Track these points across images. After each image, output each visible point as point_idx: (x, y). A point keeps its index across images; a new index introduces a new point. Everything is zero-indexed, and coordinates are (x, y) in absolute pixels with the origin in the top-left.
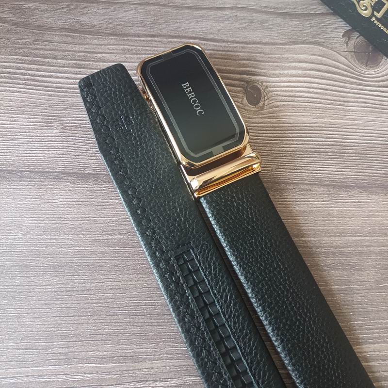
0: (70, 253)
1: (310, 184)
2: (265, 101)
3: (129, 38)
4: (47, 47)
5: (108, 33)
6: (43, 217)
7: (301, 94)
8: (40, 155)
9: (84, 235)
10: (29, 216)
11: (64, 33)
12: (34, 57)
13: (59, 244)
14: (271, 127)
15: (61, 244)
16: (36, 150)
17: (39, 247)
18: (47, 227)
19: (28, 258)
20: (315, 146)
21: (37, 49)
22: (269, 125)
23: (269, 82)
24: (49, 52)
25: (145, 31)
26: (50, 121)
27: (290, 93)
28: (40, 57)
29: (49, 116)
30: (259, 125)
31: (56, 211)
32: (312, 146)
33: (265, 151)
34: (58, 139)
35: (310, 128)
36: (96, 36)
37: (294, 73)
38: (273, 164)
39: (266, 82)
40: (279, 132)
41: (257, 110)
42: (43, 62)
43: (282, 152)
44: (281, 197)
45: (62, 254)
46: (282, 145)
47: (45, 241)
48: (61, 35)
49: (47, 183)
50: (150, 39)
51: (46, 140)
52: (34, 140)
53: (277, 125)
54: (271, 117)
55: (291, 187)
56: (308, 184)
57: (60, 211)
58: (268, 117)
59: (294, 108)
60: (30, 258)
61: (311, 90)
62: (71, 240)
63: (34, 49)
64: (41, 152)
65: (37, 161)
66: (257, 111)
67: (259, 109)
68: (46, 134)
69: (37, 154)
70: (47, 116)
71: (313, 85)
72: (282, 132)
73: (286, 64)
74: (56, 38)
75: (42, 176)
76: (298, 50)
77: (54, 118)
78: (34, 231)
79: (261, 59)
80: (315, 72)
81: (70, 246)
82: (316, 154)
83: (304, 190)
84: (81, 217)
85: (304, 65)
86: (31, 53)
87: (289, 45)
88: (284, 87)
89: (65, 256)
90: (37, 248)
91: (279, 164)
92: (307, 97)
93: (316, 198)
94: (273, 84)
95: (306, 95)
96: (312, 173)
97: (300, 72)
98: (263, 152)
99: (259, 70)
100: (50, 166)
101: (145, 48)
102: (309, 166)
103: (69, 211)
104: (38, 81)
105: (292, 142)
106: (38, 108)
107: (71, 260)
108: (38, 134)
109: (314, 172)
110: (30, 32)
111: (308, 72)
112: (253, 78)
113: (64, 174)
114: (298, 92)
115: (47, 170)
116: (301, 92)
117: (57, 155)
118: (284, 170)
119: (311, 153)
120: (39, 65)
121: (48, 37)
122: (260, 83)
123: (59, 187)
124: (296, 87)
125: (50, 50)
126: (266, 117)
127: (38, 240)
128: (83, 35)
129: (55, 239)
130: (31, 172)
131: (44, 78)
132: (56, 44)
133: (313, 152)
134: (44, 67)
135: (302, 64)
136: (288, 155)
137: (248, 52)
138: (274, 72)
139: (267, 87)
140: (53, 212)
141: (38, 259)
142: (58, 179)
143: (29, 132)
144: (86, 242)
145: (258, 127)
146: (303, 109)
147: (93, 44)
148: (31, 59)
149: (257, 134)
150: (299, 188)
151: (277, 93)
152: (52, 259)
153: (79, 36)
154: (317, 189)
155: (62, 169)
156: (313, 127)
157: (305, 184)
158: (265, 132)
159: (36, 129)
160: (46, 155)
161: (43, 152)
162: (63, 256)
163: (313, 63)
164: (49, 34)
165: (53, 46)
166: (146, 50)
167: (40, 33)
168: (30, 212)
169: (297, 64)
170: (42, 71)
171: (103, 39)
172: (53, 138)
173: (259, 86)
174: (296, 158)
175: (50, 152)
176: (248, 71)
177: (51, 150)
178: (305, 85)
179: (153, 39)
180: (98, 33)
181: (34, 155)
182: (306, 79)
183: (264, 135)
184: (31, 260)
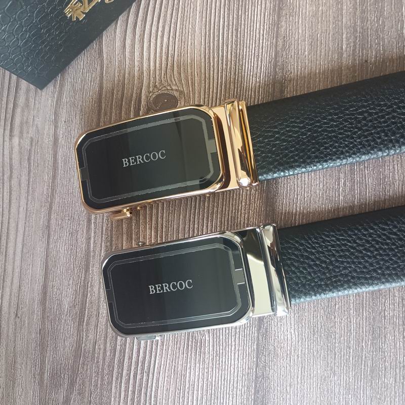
0: (358, 320)
1: (277, 37)
2: (172, 90)
3: (92, 249)
4: (102, 346)
5: (85, 275)
6: (313, 352)
7: (164, 46)
8: (236, 355)
9: (335, 305)
10: (312, 368)
11: (85, 326)
12: (114, 363)
13: (346, 334)
14: (205, 83)
15: (346, 331)
16: (230, 360)
17: (349, 357)
18: (326, 348)
19: (363, 369)
20: (230, 31)
21: (104, 359)
22: (203, 85)
23: (149, 84)
24: (108, 345)
25: (83, 231)
26: (194, 344)
27: (163, 59)
28: (114, 355)
29: (188, 345)
30: (202, 97)
31: (306, 336)
32: (230, 34)
33: (236, 90)
34: (216, 334)
35: (207, 36)
36: (89, 289)
37: (138, 54)
38: (251, 80)
39: (149, 87)
40: (212, 73)
41: (183, 98)
42: (120, 351)
43: (237, 70)
44: (293, 71)
45: (358, 329)
46: (228, 70)
47: (343, 350)
48: (87, 330)
49: (271, 348)
50: (93, 225)
51: (218, 348)
52: (218, 362)
53: (203, 76)
54: (192, 82)
55: (280, 60)
56: (277, 39)
57: (307, 332)
58: (192, 86)
59: (182, 55)
60: (363, 368)
61: (160, 33)
62: (342, 320)
63: (104, 362)
64: (233, 354)
65: (243, 359)
66: (185, 98)
67: (182, 96)
68: (211, 349)
69: (235, 359)
70: (188, 348)
71: (154, 31)
72: (212, 69)
73: (127, 63)
74: (91, 336)
75: (263, 353)
76: (109, 49)
77: (190, 339)
78: (330, 362)
79: (120, 93)
80: (137, 29)
81: (349, 320)
82: (239, 30)
83: (284, 45)
84: (314, 307)
85: (128, 42)
86: (109, 366)
87: (103, 59)
88: (156, 66)
89: (361, 326)
90: (351, 359)
91: (252, 73)
92: (169, 38)
93: (293, 30)
94: (152, 79)
95: (165, 39)
96: (263, 35)
97: (137, 46)
98: (237, 93)
99: (134, 95)
100: (250, 343)
101: (104, 231)
102: (254, 38)
103: (307, 321)
104: (144, 358)
105: (224, 58)
106: (179, 357)
107: (366, 319)
108: (210, 359)
109: (262, 32)
110: (83, 368)
111: (137, 37)
112: (143, 103)
113: (260, 327)
114: (162, 49)
115: (255, 347)
116: (162, 46)
117: (237, 336)
118: (259, 67)
119: (239, 36)
120: (124, 356)
121: (89, 346)
122: (151, 95)
123: (276, 333)
124: (156, 52)
125: (105, 343)
126: (193, 88)
127: (341, 357)
128: (87, 305)
129: (340, 338)
130: (257, 366)
131: (141, 351)
132: (98, 337)
133: (237, 33)
134: (127, 350)
135: (127, 44)
136: (241, 63)
137: (111, 108)
138: (136, 78)
139: (155, 86)
140: (307, 340)
141: (364, 357)
142: (266, 335)
143: (208, 368)
144: (344, 302)
145: (205, 98)
146: (183, 44)
147: (99, 292)
148: (116, 366)
149: (214, 99)
150: (282, 50)
151: (163, 75)
152: (364, 342)
153: (88, 309)
154: (283, 29)
155: (255, 330)
156: (206, 31)
157: (277, 43)
158: (211, 90)
159: (204, 360)
160: (237, 348)
161: (233, 352)
162: (361, 328)
163: (126, 32)
164: (86, 345)
165: (100, 340)
166: (107, 229)
167: (84, 356)
168: (306, 367)
169: (128, 50)
170: (133, 353)
171: (92, 280)
172: (215, 340)
173: (154, 96)
174: (245, 54)
175: (233, 343)
176: (135, 108)
177: (230, 342)
178: (153, 40)
179: (93, 221)
180: (84, 286)
181: (236, 362)
182: (146, 40)
183: (215, 91)
184: (364, 366)
